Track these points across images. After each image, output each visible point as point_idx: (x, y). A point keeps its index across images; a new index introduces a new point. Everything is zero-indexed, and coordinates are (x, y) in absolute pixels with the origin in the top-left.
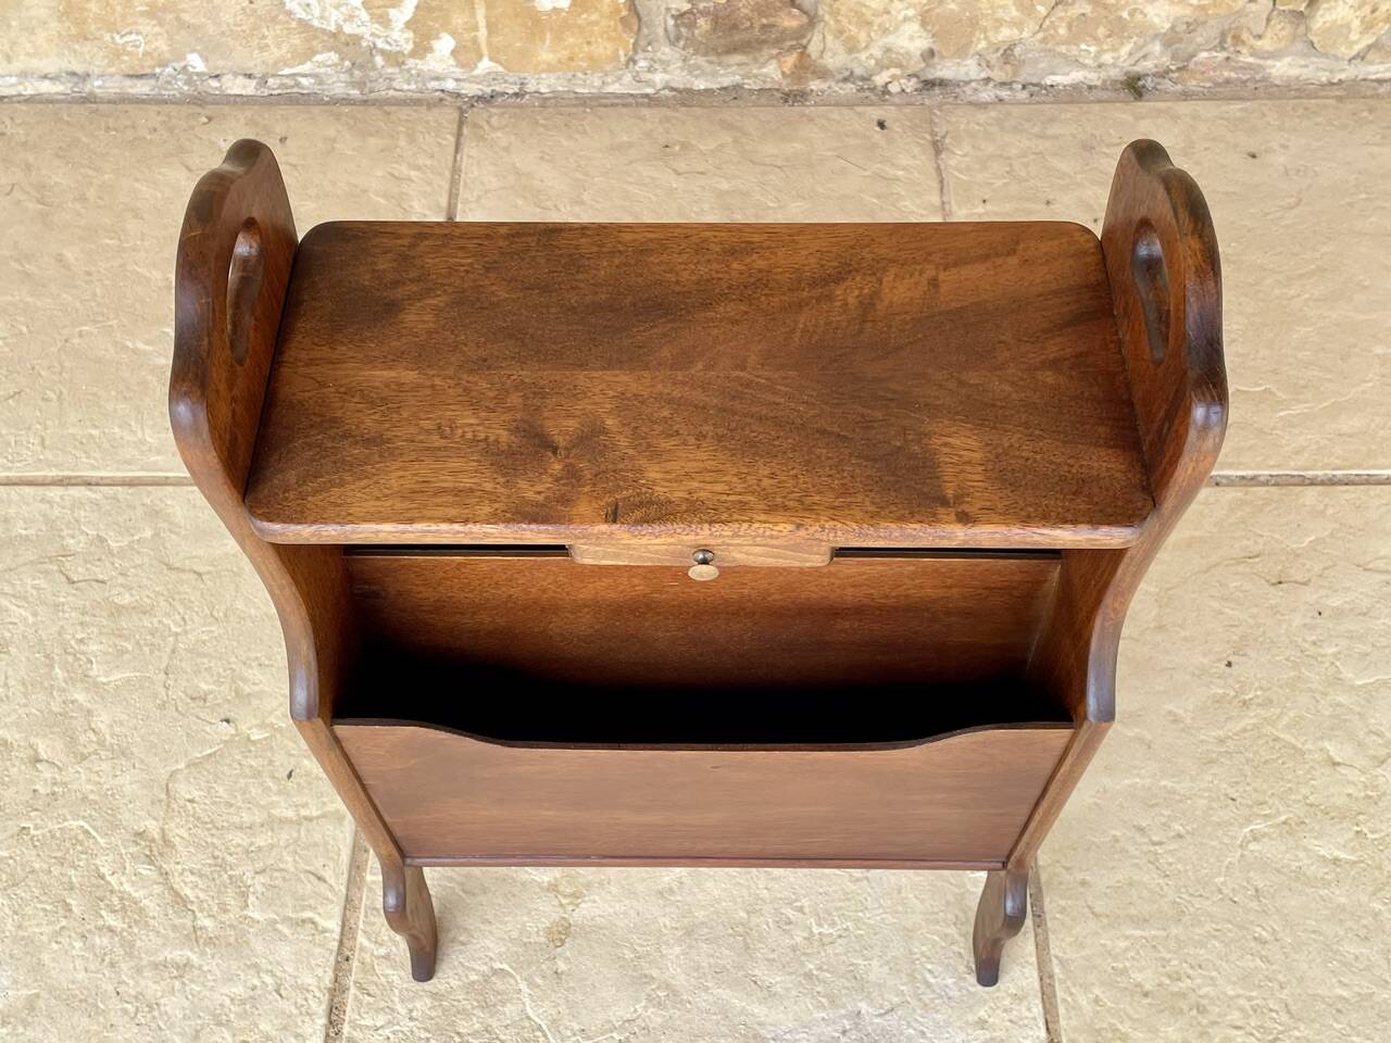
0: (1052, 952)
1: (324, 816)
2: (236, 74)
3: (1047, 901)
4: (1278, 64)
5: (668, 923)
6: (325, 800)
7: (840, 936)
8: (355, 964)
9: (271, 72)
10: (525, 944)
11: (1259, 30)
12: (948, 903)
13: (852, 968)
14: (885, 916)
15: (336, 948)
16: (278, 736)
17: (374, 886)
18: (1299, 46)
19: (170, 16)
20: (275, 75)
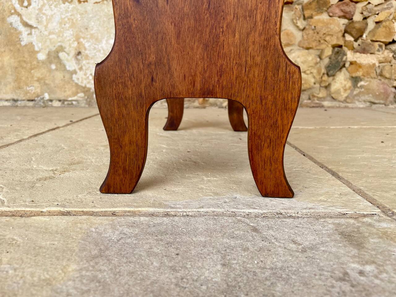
2: (56, 100)
4: (325, 102)
9: (66, 99)
11: (317, 92)
18: (329, 98)
19: (42, 81)
20: (67, 101)
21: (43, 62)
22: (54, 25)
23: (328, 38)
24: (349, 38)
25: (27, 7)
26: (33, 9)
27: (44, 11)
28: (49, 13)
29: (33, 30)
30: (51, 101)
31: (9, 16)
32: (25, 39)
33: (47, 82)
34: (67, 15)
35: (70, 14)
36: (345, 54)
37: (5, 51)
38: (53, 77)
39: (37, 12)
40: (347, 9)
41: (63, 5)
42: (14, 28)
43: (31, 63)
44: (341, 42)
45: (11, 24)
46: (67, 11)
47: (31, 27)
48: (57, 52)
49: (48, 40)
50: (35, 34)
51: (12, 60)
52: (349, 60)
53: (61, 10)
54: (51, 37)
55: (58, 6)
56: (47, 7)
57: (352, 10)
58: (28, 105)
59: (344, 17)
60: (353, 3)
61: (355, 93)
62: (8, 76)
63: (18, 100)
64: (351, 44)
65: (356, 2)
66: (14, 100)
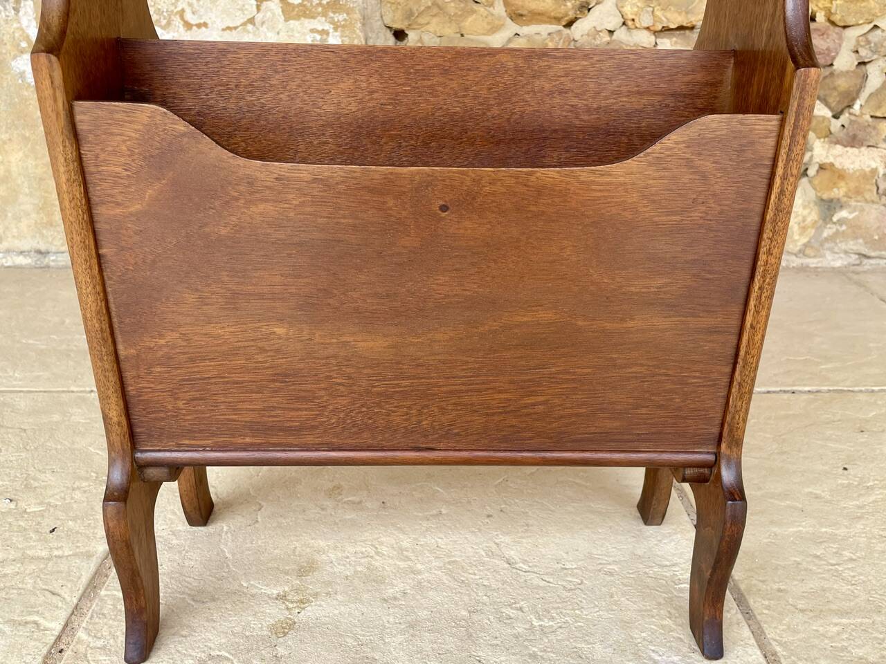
0: (768, 636)
1: (75, 555)
3: (751, 602)
5: (391, 620)
6: (78, 545)
7: (560, 627)
8: (68, 653)
10: (247, 637)
12: (660, 604)
13: (575, 650)
14: (601, 613)
15: (52, 641)
16: (52, 510)
17: (106, 598)
24: (821, 110)
36: (808, 148)
37: (10, 140)
40: (822, 44)
51: (31, 162)
52: (816, 160)
57: (832, 46)
60: (837, 29)
61: (825, 234)
62: (22, 198)
63: (48, 253)
64: (826, 123)
65: (845, 27)
66: (39, 252)
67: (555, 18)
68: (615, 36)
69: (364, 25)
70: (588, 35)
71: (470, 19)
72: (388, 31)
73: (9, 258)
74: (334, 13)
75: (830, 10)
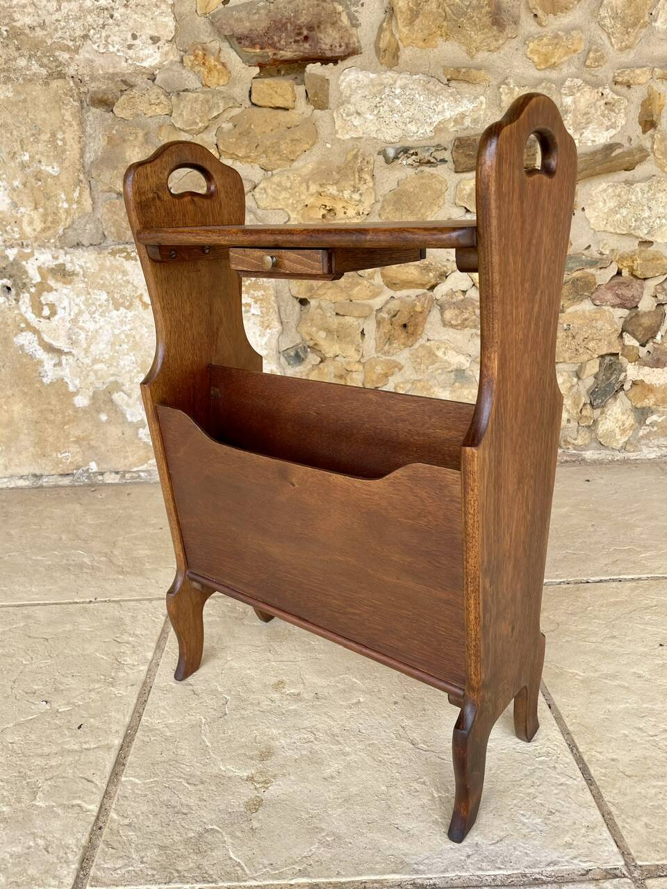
2: (111, 472)
4: (588, 453)
9: (128, 470)
11: (574, 435)
18: (594, 444)
19: (85, 443)
20: (129, 472)
21: (85, 411)
22: (100, 348)
23: (591, 345)
24: (630, 341)
25: (49, 318)
26: (60, 321)
27: (81, 324)
28: (90, 326)
29: (64, 358)
30: (102, 474)
31: (16, 335)
32: (50, 374)
33: (92, 443)
34: (124, 328)
35: (129, 327)
36: (622, 370)
37: (13, 395)
38: (104, 434)
39: (69, 325)
40: (628, 293)
41: (115, 312)
42: (27, 354)
43: (63, 413)
44: (617, 349)
45: (22, 347)
46: (122, 323)
47: (59, 352)
48: (109, 392)
49: (91, 373)
50: (66, 364)
51: (29, 410)
52: (630, 378)
53: (112, 321)
54: (96, 367)
55: (107, 314)
56: (86, 316)
57: (636, 294)
58: (61, 483)
59: (622, 306)
60: (639, 281)
61: (641, 433)
62: (22, 437)
63: (42, 475)
64: (635, 351)
65: (645, 279)
66: (35, 476)
67: (421, 284)
68: (467, 296)
69: (277, 297)
70: (446, 295)
71: (356, 289)
72: (295, 300)
73: (12, 482)
74: (254, 291)
75: (632, 267)
